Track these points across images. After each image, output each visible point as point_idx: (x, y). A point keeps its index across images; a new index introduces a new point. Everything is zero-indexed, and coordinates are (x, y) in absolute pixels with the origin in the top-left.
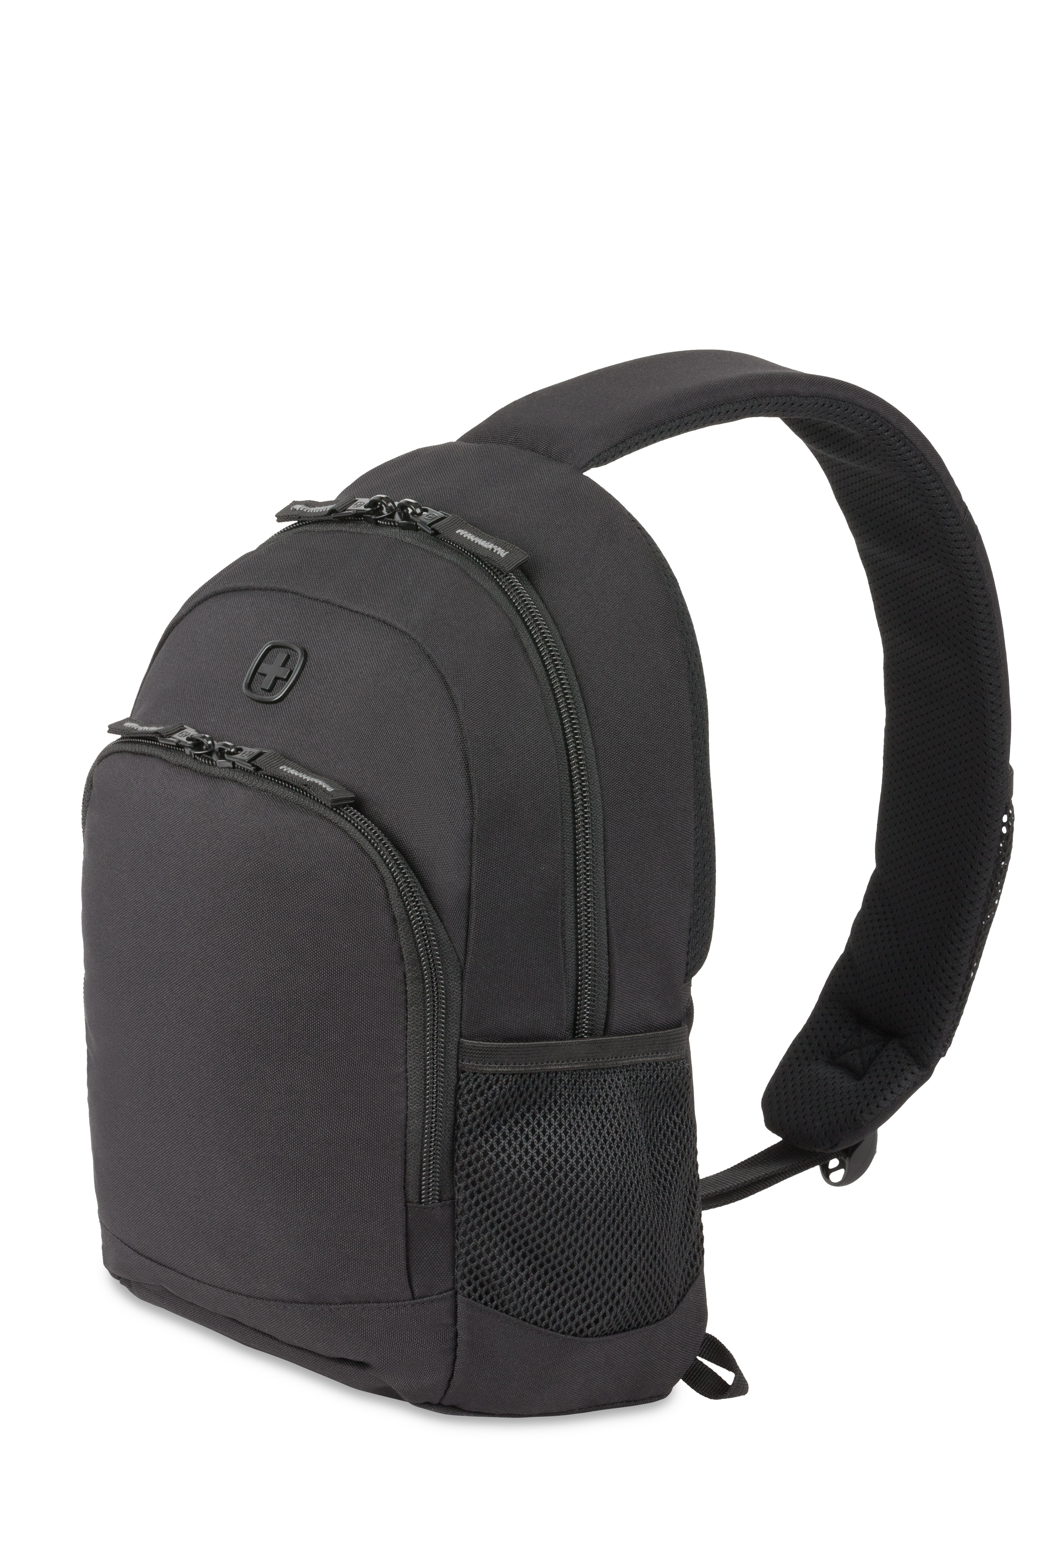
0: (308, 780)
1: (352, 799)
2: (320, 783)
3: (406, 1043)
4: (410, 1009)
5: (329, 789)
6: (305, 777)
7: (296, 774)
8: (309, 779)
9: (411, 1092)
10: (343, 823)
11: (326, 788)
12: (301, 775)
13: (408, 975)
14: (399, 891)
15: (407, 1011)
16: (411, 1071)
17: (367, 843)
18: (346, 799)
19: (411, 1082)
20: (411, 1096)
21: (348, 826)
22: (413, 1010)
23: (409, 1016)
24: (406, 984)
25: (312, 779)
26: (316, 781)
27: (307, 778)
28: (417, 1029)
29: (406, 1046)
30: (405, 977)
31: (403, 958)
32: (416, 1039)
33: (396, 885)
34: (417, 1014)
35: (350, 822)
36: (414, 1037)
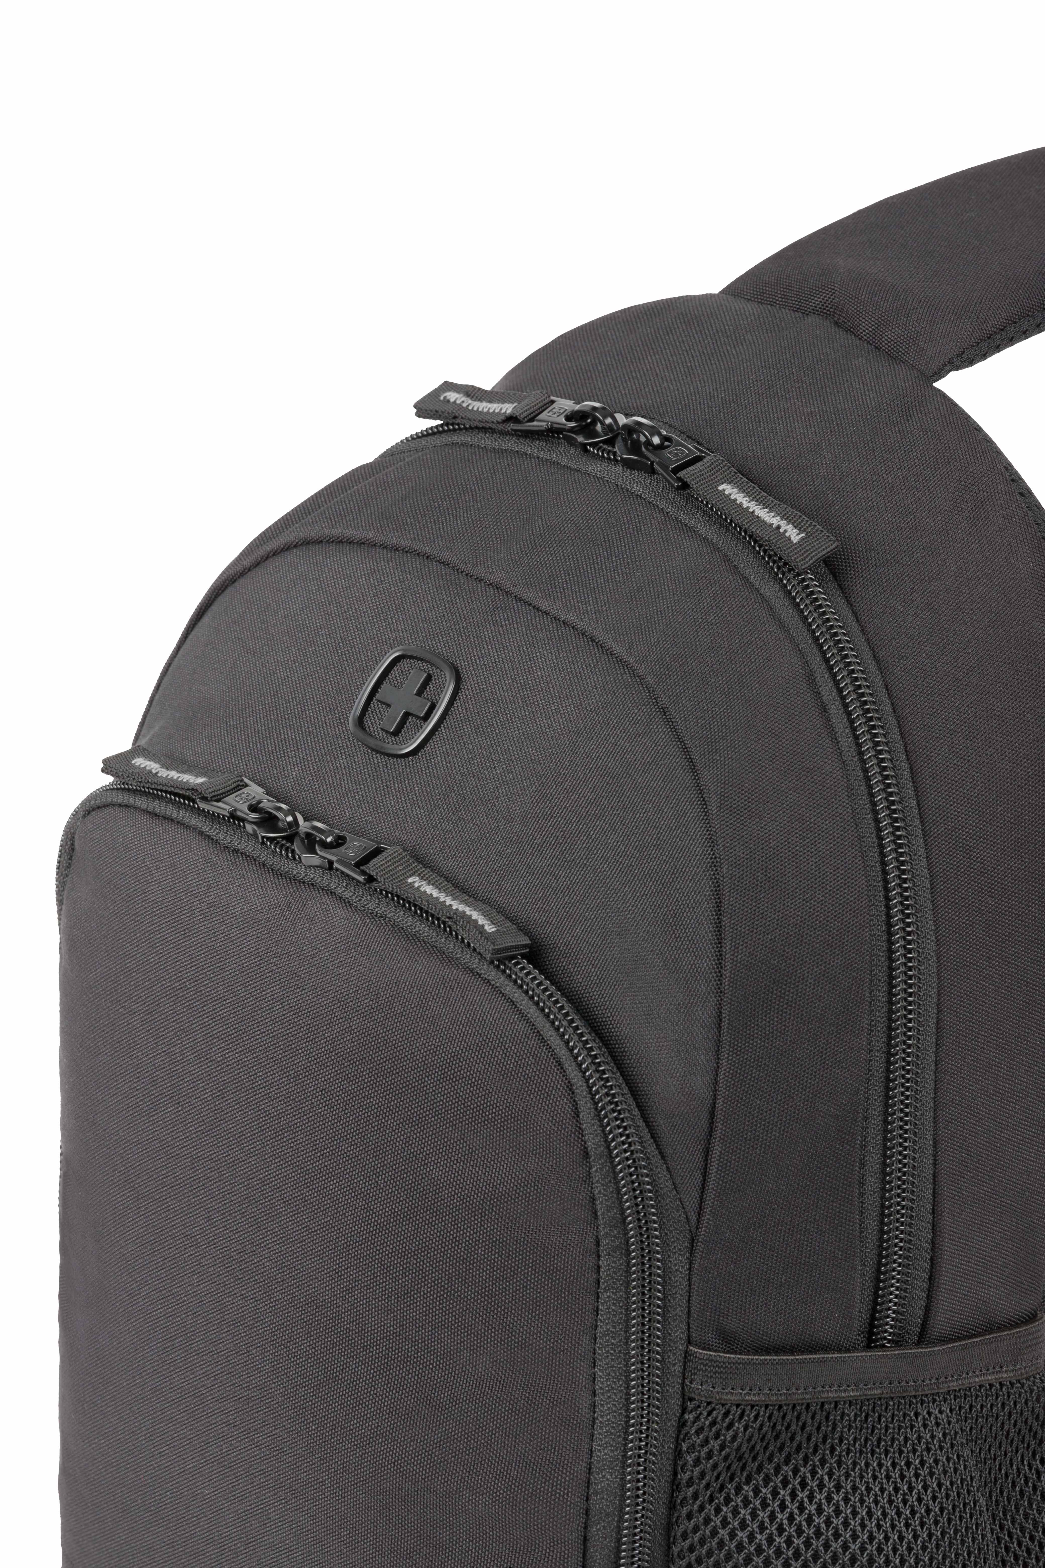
0: (454, 908)
1: (525, 946)
2: (475, 915)
3: (594, 1350)
4: (604, 1296)
5: (489, 928)
6: (449, 901)
7: (435, 893)
8: (456, 905)
9: (601, 1428)
10: (509, 989)
11: (483, 926)
12: (442, 897)
13: (604, 1242)
14: (596, 1109)
15: (598, 1297)
16: (602, 1394)
17: (548, 1025)
18: (516, 947)
19: (601, 1411)
20: (599, 1434)
21: (517, 995)
22: (608, 1297)
23: (600, 1307)
24: (599, 1256)
25: (462, 907)
26: (468, 911)
27: (453, 903)
28: (614, 1327)
29: (594, 1354)
30: (598, 1244)
31: (596, 1215)
32: (613, 1344)
33: (593, 1099)
34: (614, 1304)
35: (521, 987)
36: (608, 1341)
